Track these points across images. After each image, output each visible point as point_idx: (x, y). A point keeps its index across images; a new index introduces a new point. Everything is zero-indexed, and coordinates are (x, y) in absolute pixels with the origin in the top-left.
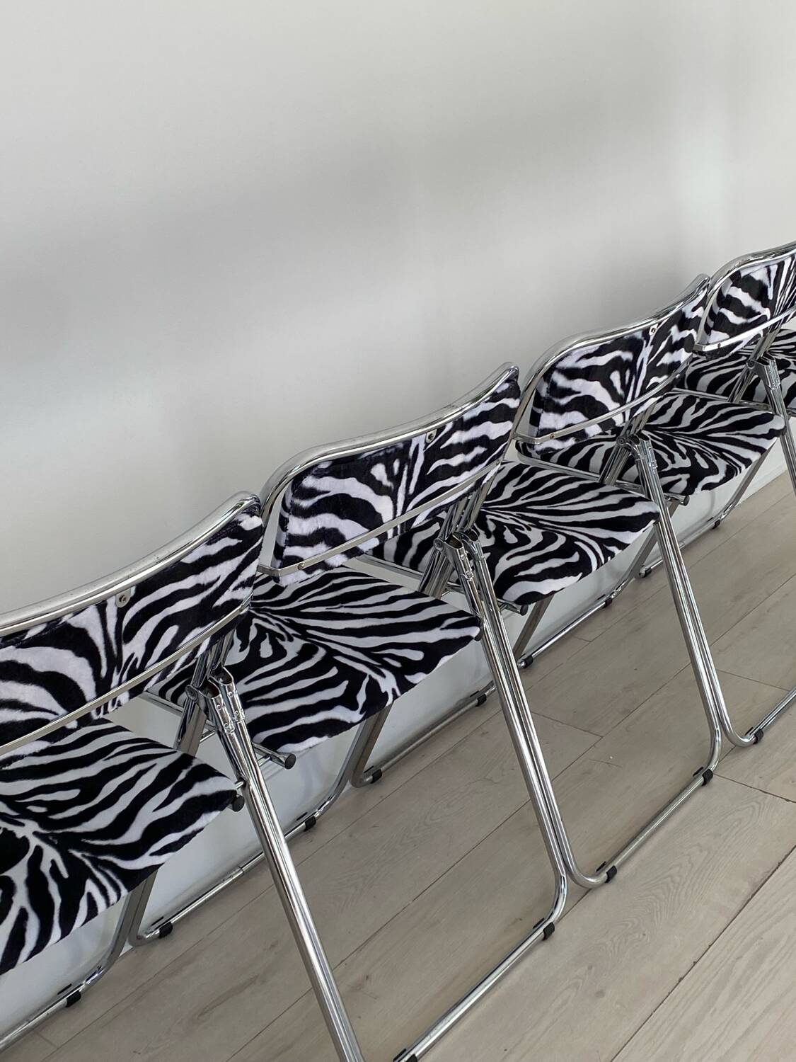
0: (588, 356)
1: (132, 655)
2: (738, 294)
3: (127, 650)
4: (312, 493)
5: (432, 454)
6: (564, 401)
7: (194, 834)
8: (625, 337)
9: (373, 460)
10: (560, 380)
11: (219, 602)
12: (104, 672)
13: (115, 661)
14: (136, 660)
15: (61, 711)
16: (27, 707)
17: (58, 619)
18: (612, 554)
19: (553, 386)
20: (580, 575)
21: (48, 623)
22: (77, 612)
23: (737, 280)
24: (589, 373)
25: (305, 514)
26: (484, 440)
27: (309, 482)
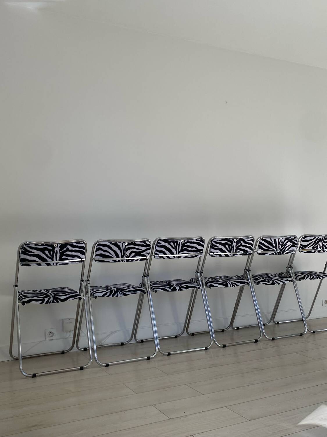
0: (219, 240)
1: (127, 254)
2: (263, 242)
3: (126, 253)
4: (160, 243)
5: (183, 245)
6: (215, 247)
7: (137, 293)
8: (228, 239)
9: (171, 242)
10: (214, 243)
11: (142, 254)
12: (122, 254)
13: (124, 254)
14: (128, 255)
15: (116, 258)
16: (111, 254)
17: (116, 242)
18: (234, 286)
19: (212, 244)
20: (225, 286)
21: (115, 242)
22: (119, 242)
23: (262, 239)
24: (221, 244)
25: (159, 247)
26: (196, 248)
27: (159, 241)
